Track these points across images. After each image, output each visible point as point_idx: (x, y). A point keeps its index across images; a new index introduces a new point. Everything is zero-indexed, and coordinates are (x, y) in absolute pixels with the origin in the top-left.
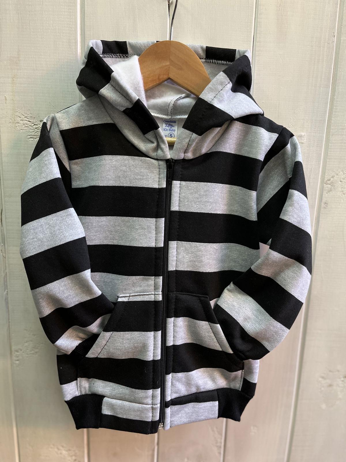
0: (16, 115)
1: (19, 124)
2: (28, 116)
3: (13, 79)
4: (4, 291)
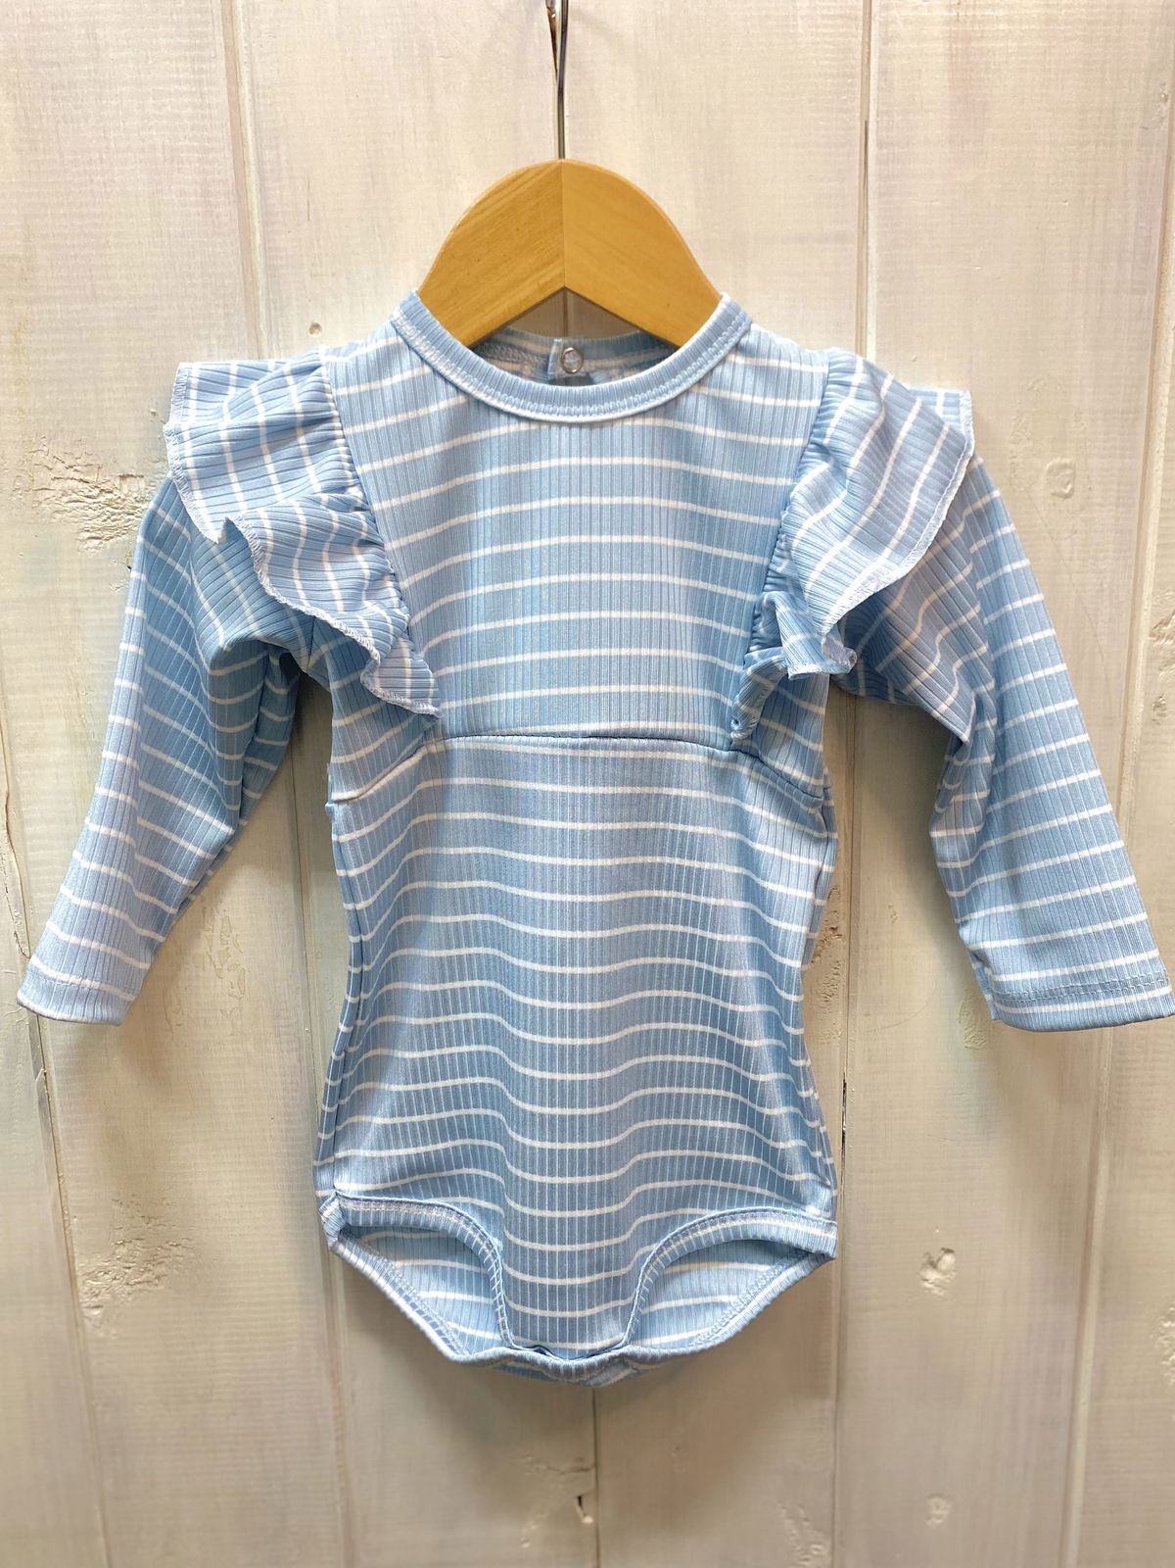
0: (34, 462)
1: (47, 494)
2: (79, 461)
3: (16, 336)
4: (33, 1074)
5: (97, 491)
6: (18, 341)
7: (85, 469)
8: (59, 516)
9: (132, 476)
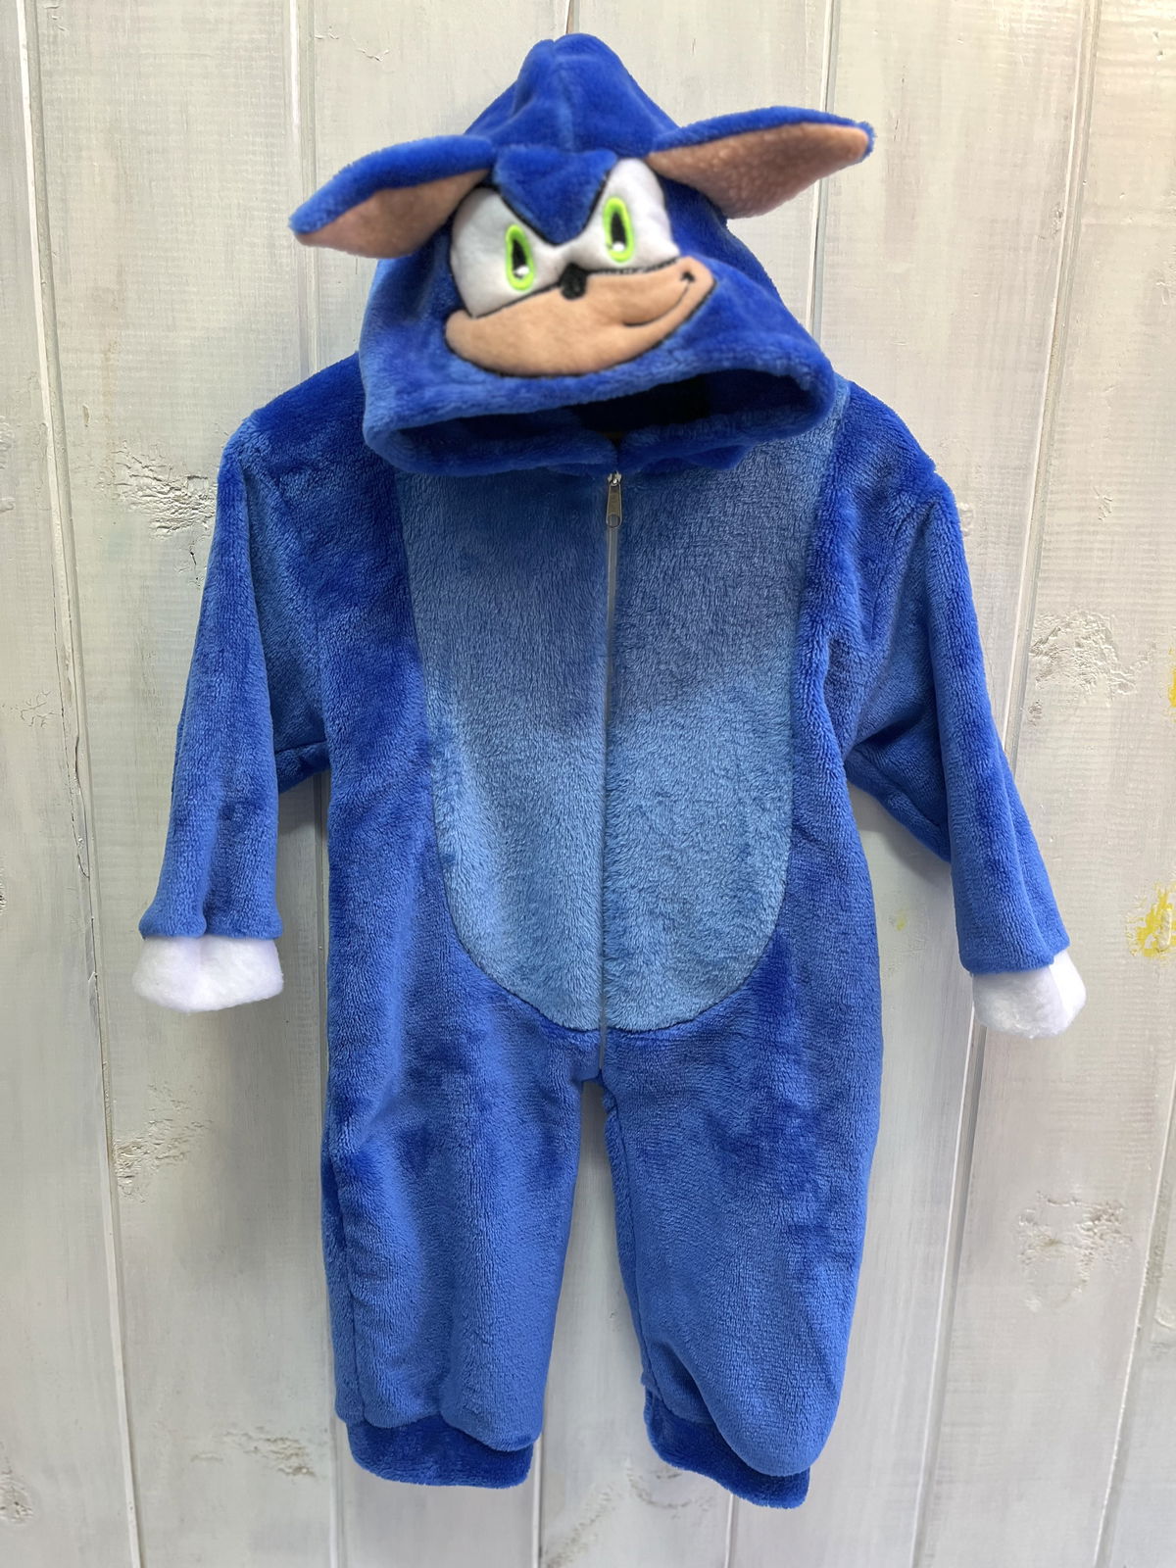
0: (116, 461)
1: (126, 488)
2: (154, 462)
3: (105, 355)
4: (86, 976)
5: (168, 488)
6: (107, 360)
7: (160, 469)
8: (134, 507)
9: (198, 477)
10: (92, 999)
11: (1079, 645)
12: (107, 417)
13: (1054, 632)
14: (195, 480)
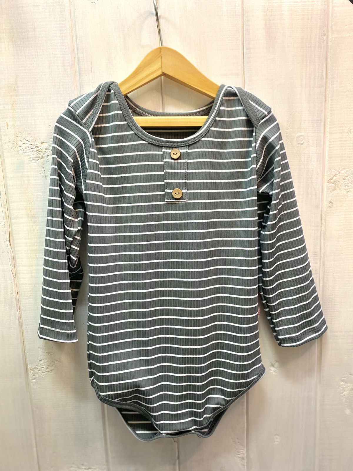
0: (18, 139)
1: (21, 148)
2: (29, 139)
3: (13, 105)
4: (16, 311)
5: (35, 147)
6: (13, 107)
7: (31, 141)
8: (24, 154)
9: (44, 143)
10: (19, 319)
11: (344, 179)
12: (14, 125)
13: (335, 175)
14: (43, 144)
